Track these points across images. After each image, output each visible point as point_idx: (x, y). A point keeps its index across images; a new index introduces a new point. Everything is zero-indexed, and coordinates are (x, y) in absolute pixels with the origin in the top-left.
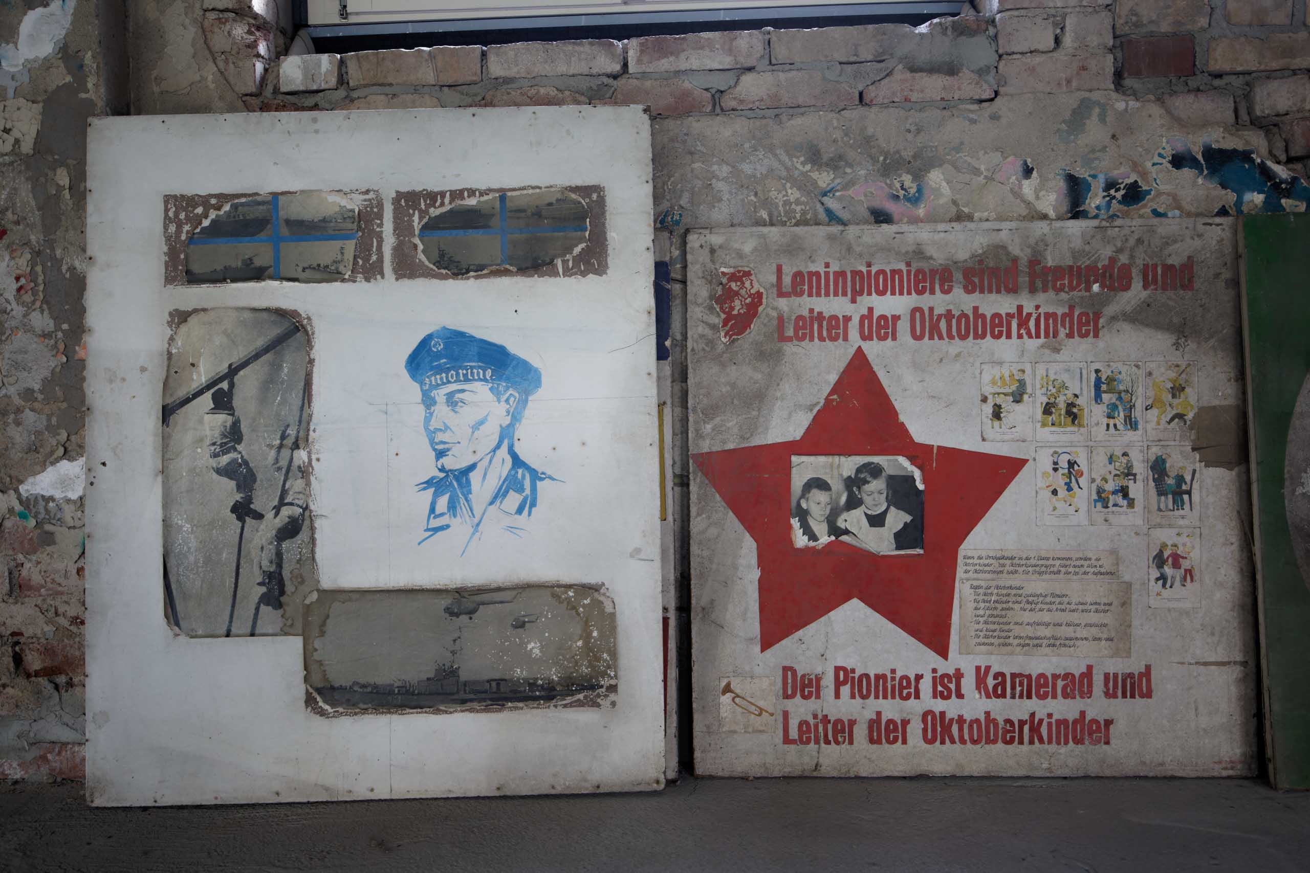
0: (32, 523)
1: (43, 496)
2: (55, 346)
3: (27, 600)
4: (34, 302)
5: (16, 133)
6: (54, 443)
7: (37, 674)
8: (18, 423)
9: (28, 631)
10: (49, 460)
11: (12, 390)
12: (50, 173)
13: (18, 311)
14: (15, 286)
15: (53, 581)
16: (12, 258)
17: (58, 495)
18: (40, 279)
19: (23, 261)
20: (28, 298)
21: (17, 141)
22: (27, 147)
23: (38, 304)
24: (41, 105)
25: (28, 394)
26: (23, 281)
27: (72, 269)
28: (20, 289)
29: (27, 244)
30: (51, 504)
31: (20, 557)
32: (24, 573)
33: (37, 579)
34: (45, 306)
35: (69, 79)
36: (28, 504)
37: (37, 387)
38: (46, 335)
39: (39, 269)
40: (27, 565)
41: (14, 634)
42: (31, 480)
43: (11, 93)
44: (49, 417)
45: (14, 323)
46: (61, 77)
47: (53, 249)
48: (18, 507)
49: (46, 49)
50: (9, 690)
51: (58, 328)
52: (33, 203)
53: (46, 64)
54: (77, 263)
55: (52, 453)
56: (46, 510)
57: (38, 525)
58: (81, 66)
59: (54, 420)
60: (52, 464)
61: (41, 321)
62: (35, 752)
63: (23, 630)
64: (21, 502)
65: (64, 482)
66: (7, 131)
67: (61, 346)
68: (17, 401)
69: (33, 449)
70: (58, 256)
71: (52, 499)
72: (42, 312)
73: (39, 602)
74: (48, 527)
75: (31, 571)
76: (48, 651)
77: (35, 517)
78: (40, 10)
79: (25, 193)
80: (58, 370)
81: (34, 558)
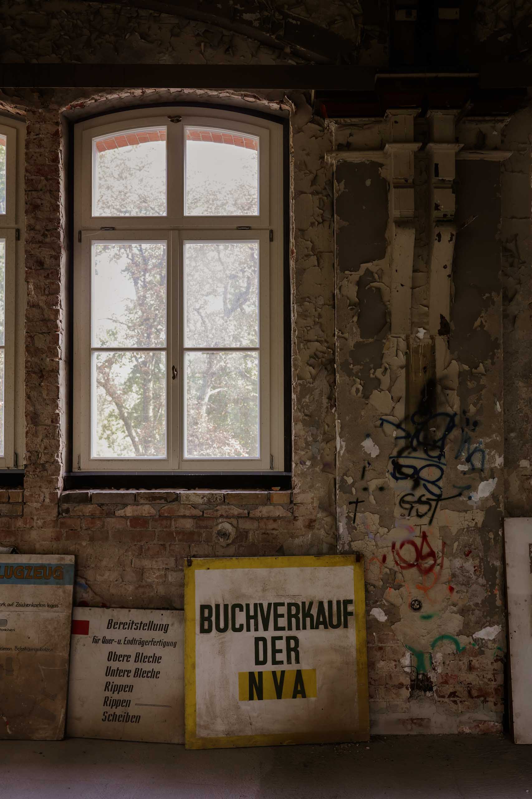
0: (477, 647)
1: (481, 639)
2: (487, 589)
3: (473, 672)
4: (480, 575)
5: (476, 520)
6: (485, 621)
7: (476, 697)
8: (473, 614)
9: (474, 683)
10: (483, 626)
11: (471, 603)
12: (487, 534)
13: (474, 577)
14: (473, 569)
15: (483, 666)
16: (473, 560)
17: (486, 638)
18: (482, 568)
19: (477, 562)
20: (478, 573)
21: (476, 523)
22: (479, 525)
23: (481, 576)
24: (485, 512)
25: (477, 605)
26: (476, 568)
27: (493, 564)
28: (475, 571)
29: (478, 556)
30: (483, 641)
31: (471, 658)
32: (472, 663)
33: (477, 665)
34: (483, 577)
35: (494, 504)
36: (475, 640)
37: (480, 603)
38: (483, 586)
39: (482, 564)
40: (474, 661)
41: (468, 684)
42: (476, 633)
43: (475, 508)
44: (483, 612)
45: (473, 582)
46: (491, 503)
47: (487, 558)
48: (472, 642)
49: (487, 494)
50: (466, 703)
51: (487, 583)
52: (481, 543)
53: (487, 499)
54: (495, 563)
55: (484, 624)
56: (482, 642)
57: (480, 648)
58: (498, 500)
59: (485, 614)
60: (484, 628)
61: (482, 581)
62: (475, 724)
63: (472, 683)
64: (473, 641)
65: (488, 634)
66: (473, 520)
67: (489, 590)
68: (473, 607)
69: (477, 623)
70: (489, 560)
71: (484, 639)
72: (482, 578)
73: (478, 673)
74: (482, 649)
75: (475, 663)
76: (480, 690)
77: (478, 645)
78: (485, 482)
79: (478, 539)
80: (488, 597)
81: (476, 659)
